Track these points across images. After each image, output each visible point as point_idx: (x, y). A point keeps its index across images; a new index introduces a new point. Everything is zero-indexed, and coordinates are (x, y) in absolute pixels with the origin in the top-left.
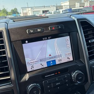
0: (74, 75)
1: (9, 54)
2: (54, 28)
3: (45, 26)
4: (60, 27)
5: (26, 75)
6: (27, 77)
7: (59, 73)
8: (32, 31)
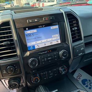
0: (61, 53)
1: (15, 37)
2: (47, 19)
3: (41, 17)
4: (51, 18)
5: (27, 52)
6: (28, 53)
7: (50, 51)
8: (31, 21)
